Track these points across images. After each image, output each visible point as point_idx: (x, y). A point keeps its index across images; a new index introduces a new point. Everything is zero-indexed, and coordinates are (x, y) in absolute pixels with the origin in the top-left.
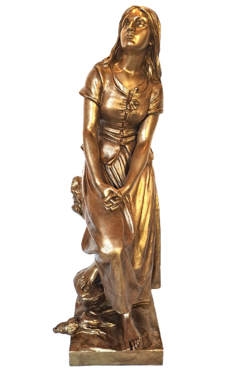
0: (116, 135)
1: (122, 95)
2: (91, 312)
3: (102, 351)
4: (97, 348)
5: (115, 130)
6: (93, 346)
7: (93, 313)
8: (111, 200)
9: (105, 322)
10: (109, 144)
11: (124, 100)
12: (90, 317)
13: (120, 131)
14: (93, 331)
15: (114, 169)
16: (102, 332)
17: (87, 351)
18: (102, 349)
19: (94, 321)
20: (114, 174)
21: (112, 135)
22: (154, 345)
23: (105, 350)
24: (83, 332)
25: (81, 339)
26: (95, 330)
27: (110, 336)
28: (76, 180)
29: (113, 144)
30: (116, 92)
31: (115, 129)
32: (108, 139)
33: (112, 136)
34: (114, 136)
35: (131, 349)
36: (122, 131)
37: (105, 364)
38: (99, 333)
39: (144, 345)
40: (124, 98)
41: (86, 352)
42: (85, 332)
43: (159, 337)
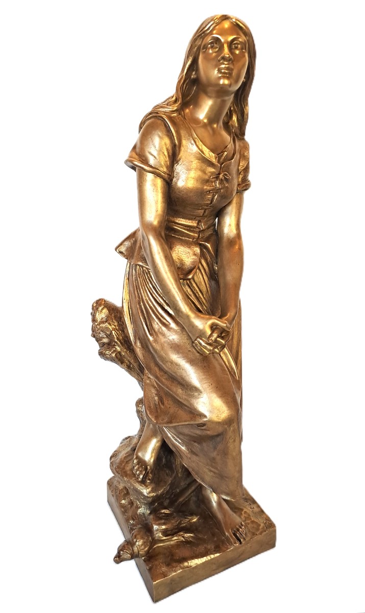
0: (189, 228)
1: (209, 166)
2: (163, 511)
3: (201, 562)
4: (193, 561)
5: (191, 221)
6: (185, 559)
7: (167, 511)
8: (218, 339)
9: (186, 518)
10: (182, 245)
11: (212, 173)
12: (165, 519)
13: (197, 222)
14: (175, 538)
15: (194, 285)
16: (188, 535)
17: (179, 571)
18: (200, 559)
19: (173, 523)
20: (195, 292)
21: (185, 229)
22: (262, 525)
23: (205, 558)
24: (158, 545)
25: (161, 556)
26: (176, 536)
27: (200, 536)
28: (102, 307)
29: (188, 244)
30: (200, 162)
31: (189, 219)
32: (177, 236)
33: (186, 232)
34: (187, 230)
35: (241, 543)
36: (199, 222)
37: (205, 577)
38: (183, 537)
39: (251, 530)
40: (213, 170)
41: (179, 573)
42: (162, 545)
43: (262, 512)
